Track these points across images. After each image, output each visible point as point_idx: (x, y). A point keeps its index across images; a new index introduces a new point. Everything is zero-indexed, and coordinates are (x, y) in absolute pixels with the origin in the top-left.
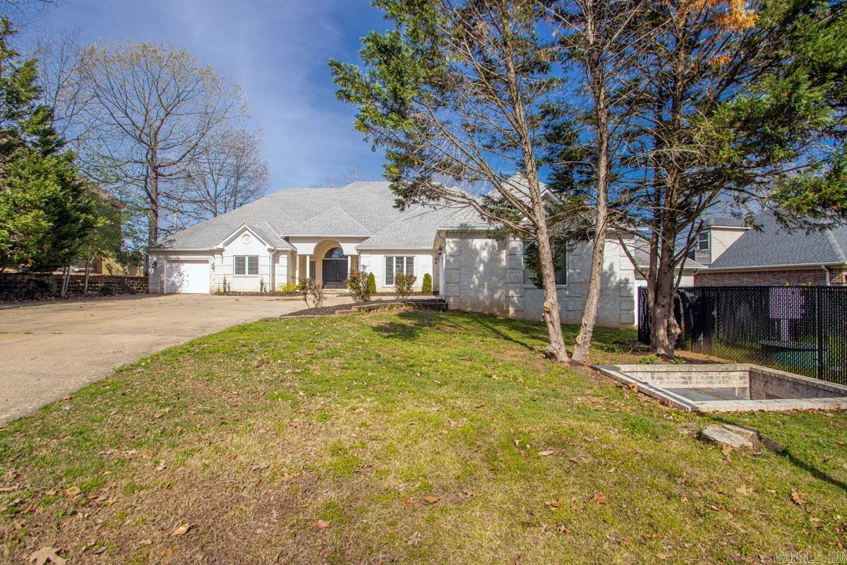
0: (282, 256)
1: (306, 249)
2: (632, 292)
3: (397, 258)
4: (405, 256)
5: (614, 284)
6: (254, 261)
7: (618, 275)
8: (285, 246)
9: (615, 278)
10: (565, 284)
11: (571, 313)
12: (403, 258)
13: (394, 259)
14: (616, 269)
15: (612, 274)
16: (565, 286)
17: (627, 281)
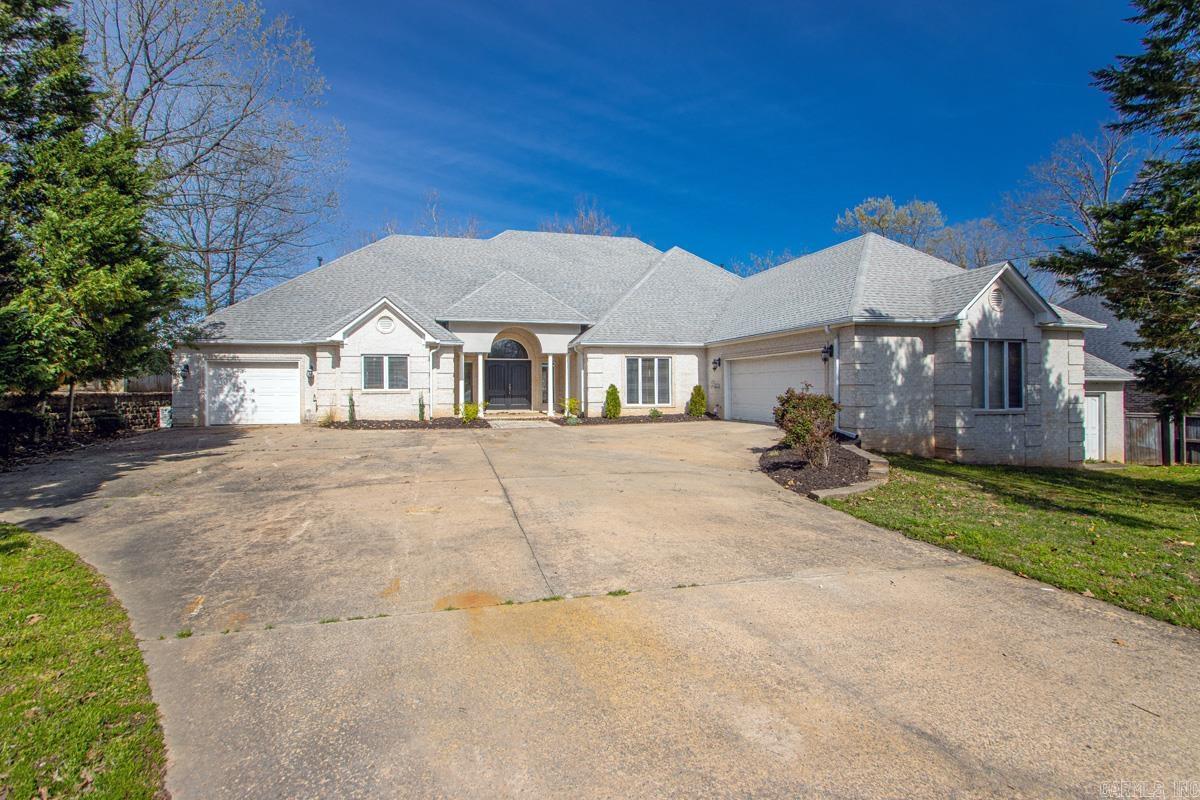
0: (445, 355)
1: (479, 344)
2: (1082, 416)
3: (644, 360)
4: (656, 356)
5: (1063, 404)
6: (399, 363)
7: (1066, 391)
8: (446, 338)
9: (1063, 396)
10: (1021, 407)
11: (1030, 450)
12: (652, 360)
13: (640, 360)
14: (1064, 383)
15: (1060, 390)
16: (1020, 409)
17: (1076, 399)
